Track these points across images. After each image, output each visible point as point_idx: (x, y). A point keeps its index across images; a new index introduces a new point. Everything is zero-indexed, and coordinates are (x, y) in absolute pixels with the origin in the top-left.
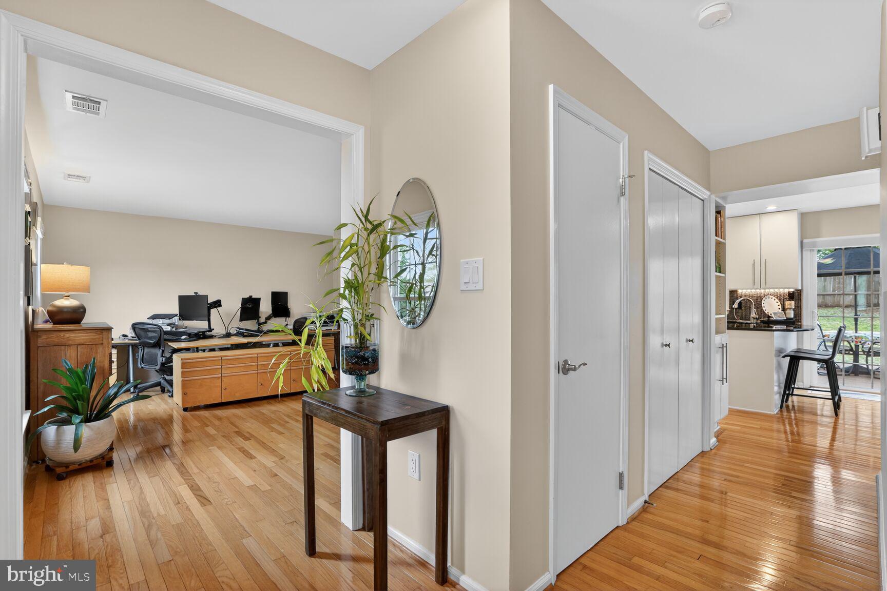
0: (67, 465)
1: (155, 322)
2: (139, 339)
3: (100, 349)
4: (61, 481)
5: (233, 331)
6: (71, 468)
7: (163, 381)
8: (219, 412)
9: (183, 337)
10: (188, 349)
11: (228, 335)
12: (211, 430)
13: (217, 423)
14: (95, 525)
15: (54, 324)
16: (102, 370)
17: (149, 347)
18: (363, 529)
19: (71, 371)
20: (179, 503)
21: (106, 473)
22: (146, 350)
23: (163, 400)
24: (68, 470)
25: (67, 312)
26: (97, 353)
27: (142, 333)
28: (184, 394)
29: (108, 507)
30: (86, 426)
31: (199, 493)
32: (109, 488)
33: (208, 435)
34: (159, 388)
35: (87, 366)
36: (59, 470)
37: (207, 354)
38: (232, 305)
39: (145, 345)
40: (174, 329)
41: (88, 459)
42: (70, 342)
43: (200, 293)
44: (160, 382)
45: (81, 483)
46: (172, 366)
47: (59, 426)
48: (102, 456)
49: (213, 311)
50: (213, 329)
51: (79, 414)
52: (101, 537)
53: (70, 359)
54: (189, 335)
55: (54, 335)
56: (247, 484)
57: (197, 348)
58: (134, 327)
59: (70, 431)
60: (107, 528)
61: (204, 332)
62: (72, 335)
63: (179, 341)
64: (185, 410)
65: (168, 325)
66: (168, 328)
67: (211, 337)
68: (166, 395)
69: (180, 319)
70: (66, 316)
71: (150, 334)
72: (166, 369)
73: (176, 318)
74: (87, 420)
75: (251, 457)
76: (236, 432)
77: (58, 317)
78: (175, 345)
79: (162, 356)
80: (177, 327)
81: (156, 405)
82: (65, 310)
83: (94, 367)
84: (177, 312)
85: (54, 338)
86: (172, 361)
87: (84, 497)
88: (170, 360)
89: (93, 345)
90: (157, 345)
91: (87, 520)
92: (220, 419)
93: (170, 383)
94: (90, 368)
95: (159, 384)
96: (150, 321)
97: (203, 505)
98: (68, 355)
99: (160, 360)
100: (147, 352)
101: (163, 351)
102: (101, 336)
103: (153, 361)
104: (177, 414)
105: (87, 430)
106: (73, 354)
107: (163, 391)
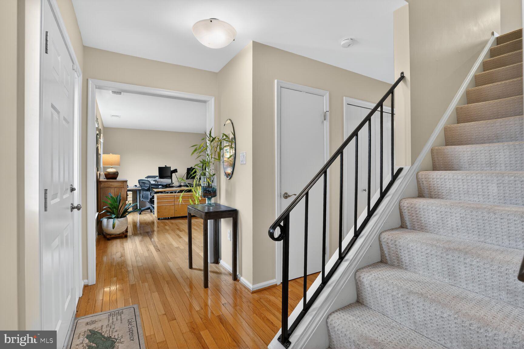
0: (110, 235)
1: (149, 179)
2: (141, 187)
3: (123, 189)
4: (108, 241)
5: (182, 184)
6: (112, 236)
7: (151, 207)
8: (173, 221)
9: (160, 187)
10: (161, 192)
11: (180, 186)
12: (167, 227)
13: (171, 225)
14: (119, 255)
15: (107, 179)
16: (123, 198)
17: (145, 191)
18: (214, 263)
19: (112, 197)
20: (148, 250)
21: (124, 240)
22: (144, 192)
23: (151, 215)
24: (111, 237)
25: (112, 174)
26: (121, 191)
27: (143, 185)
28: (158, 212)
29: (124, 250)
30: (117, 220)
31: (157, 248)
32: (125, 244)
33: (166, 229)
34: (149, 210)
35: (118, 196)
36: (108, 237)
37: (169, 194)
38: (182, 172)
39: (144, 190)
40: (156, 183)
41: (118, 233)
42: (112, 187)
43: (167, 166)
44: (150, 207)
45: (115, 242)
46: (154, 200)
47: (108, 219)
48: (123, 233)
49: (173, 174)
50: (173, 183)
51: (115, 215)
52: (120, 257)
53: (112, 193)
54: (163, 186)
55: (106, 183)
56: (175, 246)
57: (165, 191)
58: (140, 181)
59: (111, 221)
60: (122, 256)
61: (169, 184)
62: (112, 183)
63: (158, 188)
64: (159, 219)
65: (154, 181)
66: (154, 183)
67: (173, 187)
68: (152, 213)
69: (159, 178)
70: (111, 176)
71: (146, 185)
72: (152, 202)
73: (158, 178)
74: (117, 217)
75: (180, 237)
76: (177, 229)
77: (108, 176)
78: (155, 190)
79: (151, 195)
80: (158, 182)
81: (147, 217)
82: (111, 173)
83: (120, 197)
84: (158, 175)
85: (106, 185)
86: (154, 198)
87: (116, 246)
88: (153, 197)
89: (120, 188)
90: (148, 190)
91: (116, 253)
92: (172, 223)
93: (153, 208)
94: (119, 197)
95: (149, 208)
96: (146, 179)
97: (157, 251)
98: (111, 191)
99: (150, 197)
100: (144, 193)
101: (151, 193)
102: (123, 184)
103: (146, 198)
104: (156, 221)
105: (117, 221)
106: (113, 191)
107: (151, 211)
